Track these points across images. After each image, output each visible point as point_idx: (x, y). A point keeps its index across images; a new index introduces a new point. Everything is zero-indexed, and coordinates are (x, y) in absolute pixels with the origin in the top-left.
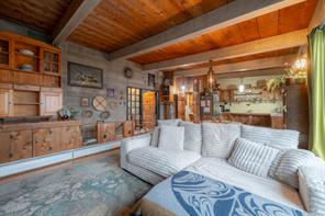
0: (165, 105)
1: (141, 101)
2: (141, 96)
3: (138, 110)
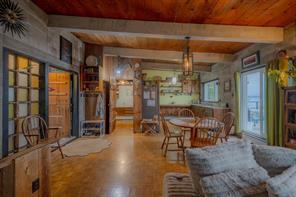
0: (86, 96)
1: (42, 88)
2: (42, 77)
3: (35, 108)
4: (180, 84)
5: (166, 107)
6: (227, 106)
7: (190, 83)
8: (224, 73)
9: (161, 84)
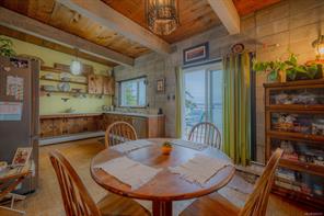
4: (83, 80)
5: (53, 119)
6: (161, 112)
7: (101, 79)
8: (155, 69)
9: (41, 73)
